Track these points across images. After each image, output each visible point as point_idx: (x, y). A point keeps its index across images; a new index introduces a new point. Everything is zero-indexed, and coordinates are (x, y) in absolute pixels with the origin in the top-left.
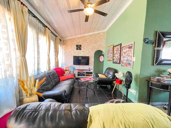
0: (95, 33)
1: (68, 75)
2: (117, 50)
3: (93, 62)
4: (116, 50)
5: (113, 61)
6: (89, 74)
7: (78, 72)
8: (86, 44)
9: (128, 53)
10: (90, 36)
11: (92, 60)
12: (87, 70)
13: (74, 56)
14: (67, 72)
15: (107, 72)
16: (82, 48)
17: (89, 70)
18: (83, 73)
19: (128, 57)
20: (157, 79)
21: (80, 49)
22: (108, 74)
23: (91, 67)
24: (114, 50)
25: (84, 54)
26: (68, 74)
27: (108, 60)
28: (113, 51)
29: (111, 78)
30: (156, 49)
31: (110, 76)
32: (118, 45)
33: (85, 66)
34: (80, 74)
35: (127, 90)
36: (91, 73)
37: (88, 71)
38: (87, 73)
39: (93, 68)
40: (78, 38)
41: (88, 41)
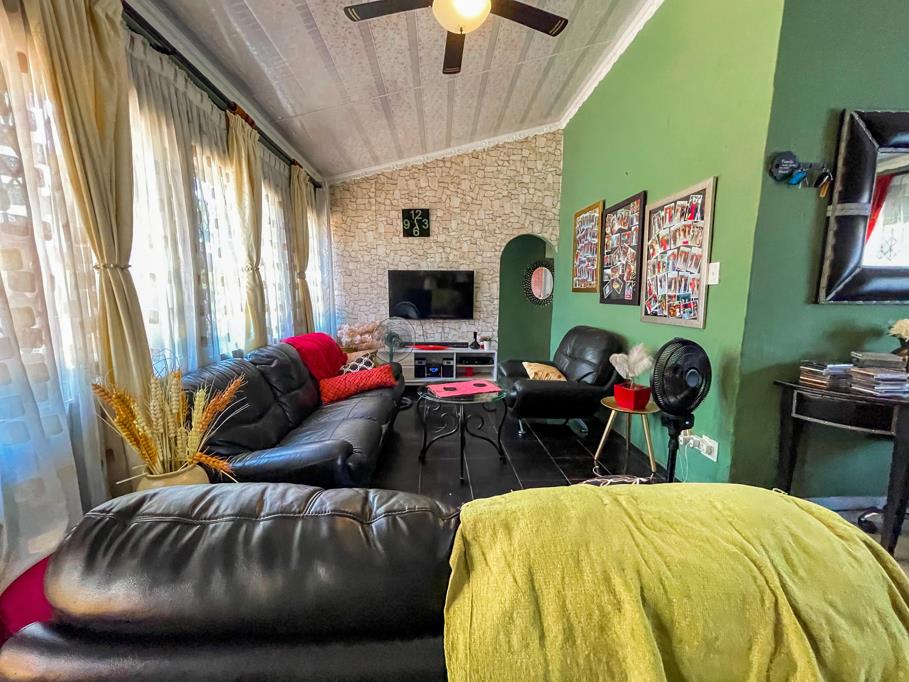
0: (501, 139)
1: (362, 369)
2: (620, 231)
3: (497, 302)
4: (617, 227)
6: (473, 363)
7: (418, 357)
8: (456, 202)
9: (679, 243)
10: (475, 156)
11: (489, 294)
12: (465, 345)
13: (392, 268)
14: (360, 354)
15: (568, 351)
16: (434, 227)
17: (476, 345)
18: (445, 363)
19: (680, 264)
20: (834, 377)
21: (425, 233)
22: (576, 358)
23: (484, 328)
24: (608, 230)
25: (448, 260)
26: (361, 365)
27: (575, 290)
28: (603, 235)
29: (589, 380)
30: (836, 210)
31: (586, 371)
32: (625, 204)
33: (453, 321)
34: (429, 366)
35: (674, 437)
36: (486, 359)
37: (469, 350)
38: (462, 359)
39: (496, 333)
40: (413, 172)
41: (465, 185)
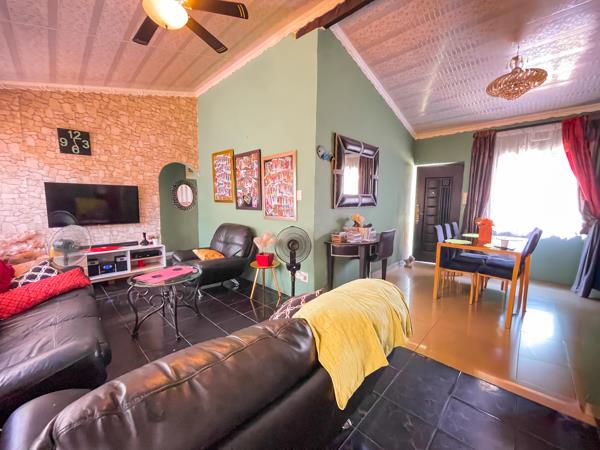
3: (158, 209)
4: (243, 167)
5: (237, 204)
7: (90, 259)
8: (116, 131)
9: (282, 179)
12: (136, 243)
15: (222, 239)
17: (145, 243)
18: (118, 260)
19: (282, 190)
20: (342, 237)
22: (227, 243)
24: (238, 167)
27: (216, 201)
28: (235, 170)
30: (336, 172)
31: (236, 250)
32: (248, 154)
35: (293, 275)
36: (156, 252)
37: (140, 247)
39: (159, 233)
